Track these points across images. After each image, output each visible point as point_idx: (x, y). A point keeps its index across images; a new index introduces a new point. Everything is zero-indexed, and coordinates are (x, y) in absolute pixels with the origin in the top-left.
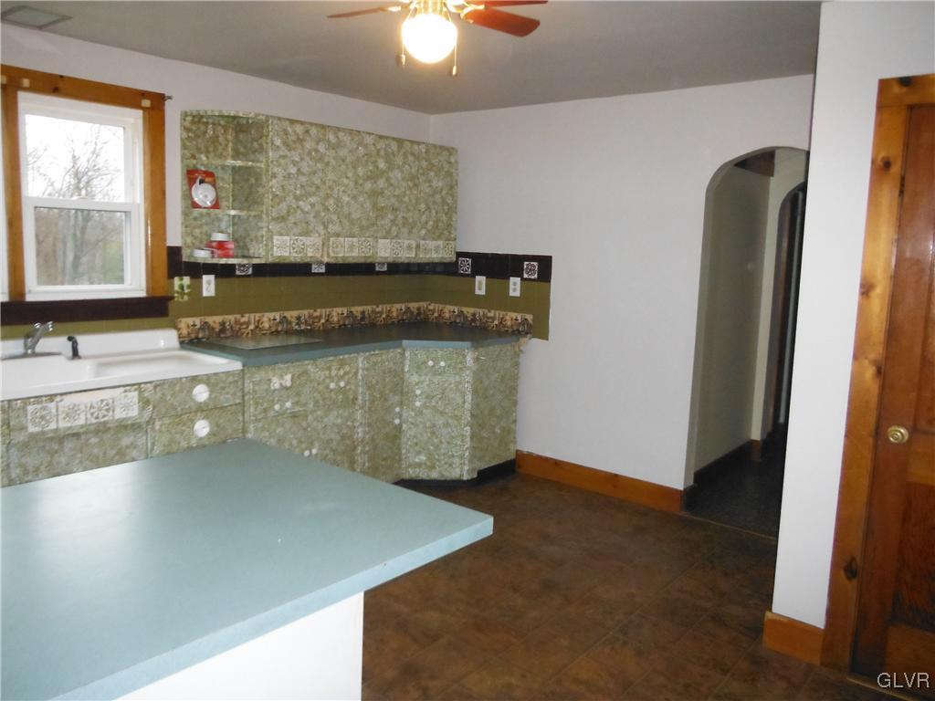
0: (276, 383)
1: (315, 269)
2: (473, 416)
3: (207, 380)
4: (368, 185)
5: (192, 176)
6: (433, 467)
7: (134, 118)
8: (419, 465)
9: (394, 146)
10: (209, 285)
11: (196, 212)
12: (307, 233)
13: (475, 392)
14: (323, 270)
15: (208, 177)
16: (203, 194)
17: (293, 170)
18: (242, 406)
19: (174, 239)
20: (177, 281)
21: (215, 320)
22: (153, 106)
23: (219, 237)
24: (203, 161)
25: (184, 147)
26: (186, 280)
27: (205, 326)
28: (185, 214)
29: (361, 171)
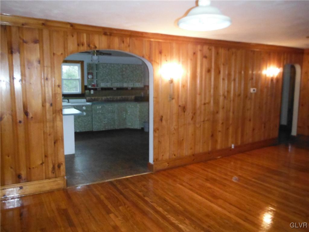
0: (98, 108)
1: (114, 89)
2: (139, 116)
3: (85, 106)
4: (121, 73)
5: (88, 74)
6: (132, 126)
7: (79, 65)
8: (130, 125)
9: (127, 66)
10: (92, 92)
11: (89, 80)
12: (108, 82)
13: (139, 112)
14: (116, 89)
15: (92, 74)
16: (90, 77)
17: (104, 72)
18: (92, 111)
19: (86, 84)
20: (86, 91)
21: (93, 98)
22: (82, 63)
23: (93, 84)
24: (91, 71)
25: (87, 69)
26: (88, 91)
27: (91, 99)
28: (88, 80)
29: (119, 71)
